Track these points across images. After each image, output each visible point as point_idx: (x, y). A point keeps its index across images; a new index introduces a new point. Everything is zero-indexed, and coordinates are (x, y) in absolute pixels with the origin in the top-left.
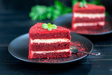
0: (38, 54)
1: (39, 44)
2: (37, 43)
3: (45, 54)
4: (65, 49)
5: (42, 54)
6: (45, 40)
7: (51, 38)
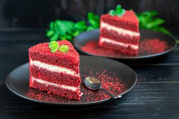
0: (38, 83)
1: (39, 68)
2: (37, 67)
3: (47, 85)
4: (71, 85)
5: (44, 85)
6: (47, 65)
7: (54, 64)
